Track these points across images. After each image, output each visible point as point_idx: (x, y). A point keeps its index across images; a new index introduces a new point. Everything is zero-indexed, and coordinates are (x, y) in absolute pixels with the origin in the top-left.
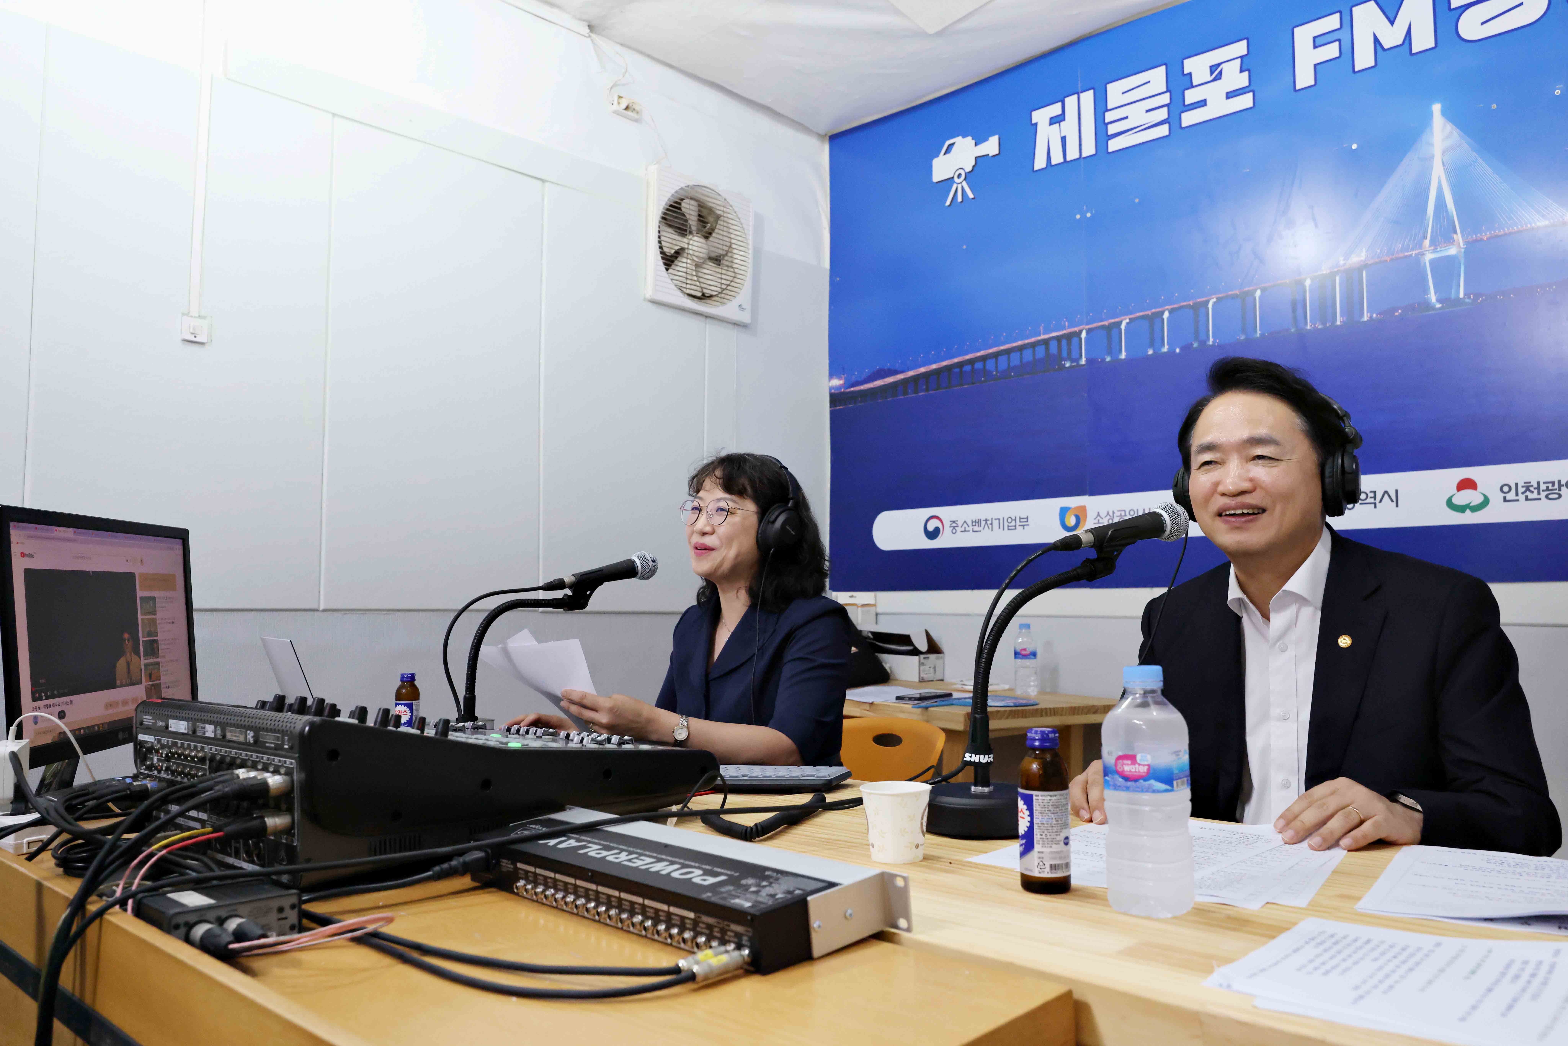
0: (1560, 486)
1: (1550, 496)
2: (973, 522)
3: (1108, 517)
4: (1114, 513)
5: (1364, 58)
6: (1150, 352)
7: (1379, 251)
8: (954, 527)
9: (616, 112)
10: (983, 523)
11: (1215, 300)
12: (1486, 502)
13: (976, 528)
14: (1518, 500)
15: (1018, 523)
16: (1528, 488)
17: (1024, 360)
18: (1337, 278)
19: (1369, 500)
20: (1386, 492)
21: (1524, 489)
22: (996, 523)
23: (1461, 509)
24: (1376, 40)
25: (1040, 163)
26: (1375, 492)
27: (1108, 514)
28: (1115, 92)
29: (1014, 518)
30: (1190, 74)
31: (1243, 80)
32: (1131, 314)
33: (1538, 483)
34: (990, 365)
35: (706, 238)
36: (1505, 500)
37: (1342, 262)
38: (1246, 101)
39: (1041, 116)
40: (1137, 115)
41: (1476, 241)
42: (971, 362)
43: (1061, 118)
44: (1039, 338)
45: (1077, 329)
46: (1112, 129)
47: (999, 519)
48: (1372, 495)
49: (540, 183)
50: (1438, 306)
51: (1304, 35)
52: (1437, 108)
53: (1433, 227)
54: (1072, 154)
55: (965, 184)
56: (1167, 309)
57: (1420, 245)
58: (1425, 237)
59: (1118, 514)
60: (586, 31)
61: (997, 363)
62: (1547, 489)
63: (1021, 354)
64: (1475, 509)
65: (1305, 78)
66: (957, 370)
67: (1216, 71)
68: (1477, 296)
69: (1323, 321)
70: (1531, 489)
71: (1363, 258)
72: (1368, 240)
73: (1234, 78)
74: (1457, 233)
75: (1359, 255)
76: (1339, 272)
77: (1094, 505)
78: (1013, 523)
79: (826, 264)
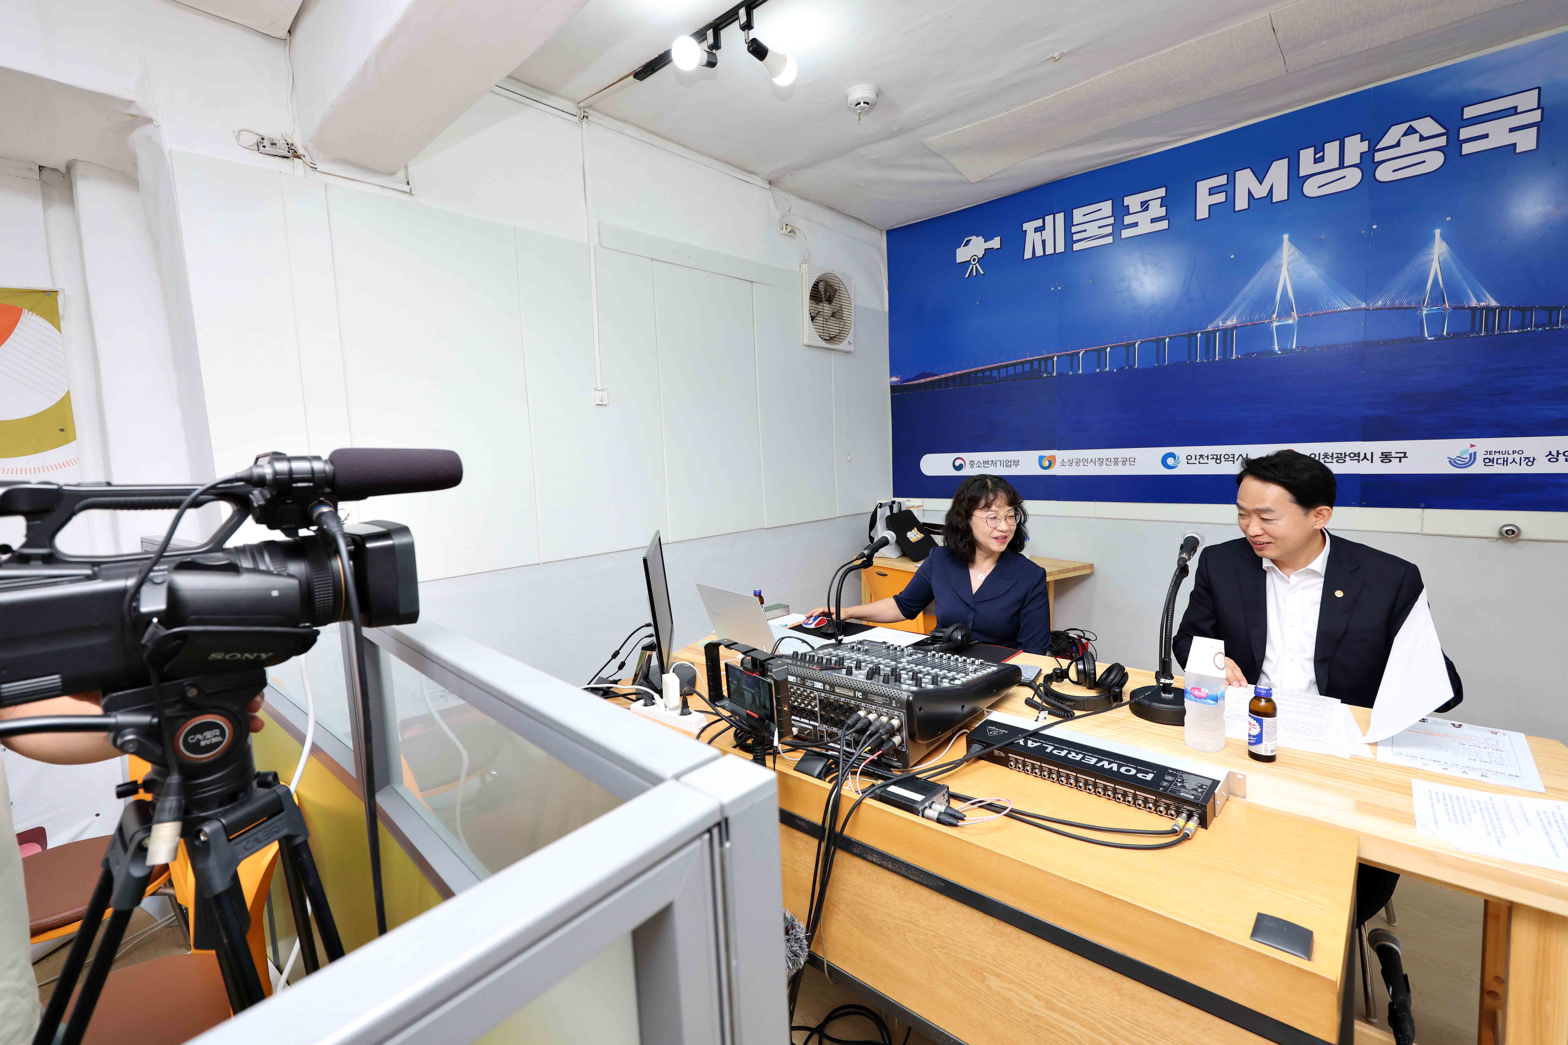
0: (1345, 455)
1: (1339, 461)
2: (984, 462)
3: (1069, 462)
4: (1073, 460)
5: (1241, 203)
6: (1098, 371)
7: (1244, 319)
8: (972, 464)
9: (784, 234)
10: (990, 463)
11: (1139, 342)
13: (986, 465)
15: (1012, 463)
17: (1016, 372)
18: (1218, 334)
19: (1230, 459)
20: (1241, 454)
22: (998, 463)
24: (1250, 193)
25: (1028, 255)
26: (1234, 454)
27: (1069, 460)
28: (1078, 214)
29: (1010, 461)
30: (1128, 206)
31: (1162, 212)
32: (1085, 348)
34: (995, 373)
35: (830, 304)
37: (1221, 325)
38: (1164, 225)
39: (1029, 227)
40: (1092, 229)
41: (1305, 316)
42: (983, 371)
43: (1043, 228)
44: (1026, 359)
45: (1051, 355)
46: (1076, 237)
47: (1000, 461)
48: (1232, 456)
49: (751, 283)
50: (1279, 352)
51: (1203, 186)
52: (1286, 237)
53: (1279, 307)
54: (1050, 250)
55: (977, 265)
56: (1109, 346)
57: (1270, 317)
58: (1273, 313)
59: (1076, 461)
60: (767, 186)
61: (999, 372)
63: (1015, 368)
65: (1202, 213)
66: (974, 376)
67: (1145, 206)
68: (1303, 348)
69: (1208, 358)
70: (1328, 457)
71: (1234, 323)
72: (1238, 312)
73: (1157, 210)
74: (1293, 311)
75: (1232, 321)
76: (1219, 330)
77: (1061, 455)
78: (1010, 463)
79: (887, 310)
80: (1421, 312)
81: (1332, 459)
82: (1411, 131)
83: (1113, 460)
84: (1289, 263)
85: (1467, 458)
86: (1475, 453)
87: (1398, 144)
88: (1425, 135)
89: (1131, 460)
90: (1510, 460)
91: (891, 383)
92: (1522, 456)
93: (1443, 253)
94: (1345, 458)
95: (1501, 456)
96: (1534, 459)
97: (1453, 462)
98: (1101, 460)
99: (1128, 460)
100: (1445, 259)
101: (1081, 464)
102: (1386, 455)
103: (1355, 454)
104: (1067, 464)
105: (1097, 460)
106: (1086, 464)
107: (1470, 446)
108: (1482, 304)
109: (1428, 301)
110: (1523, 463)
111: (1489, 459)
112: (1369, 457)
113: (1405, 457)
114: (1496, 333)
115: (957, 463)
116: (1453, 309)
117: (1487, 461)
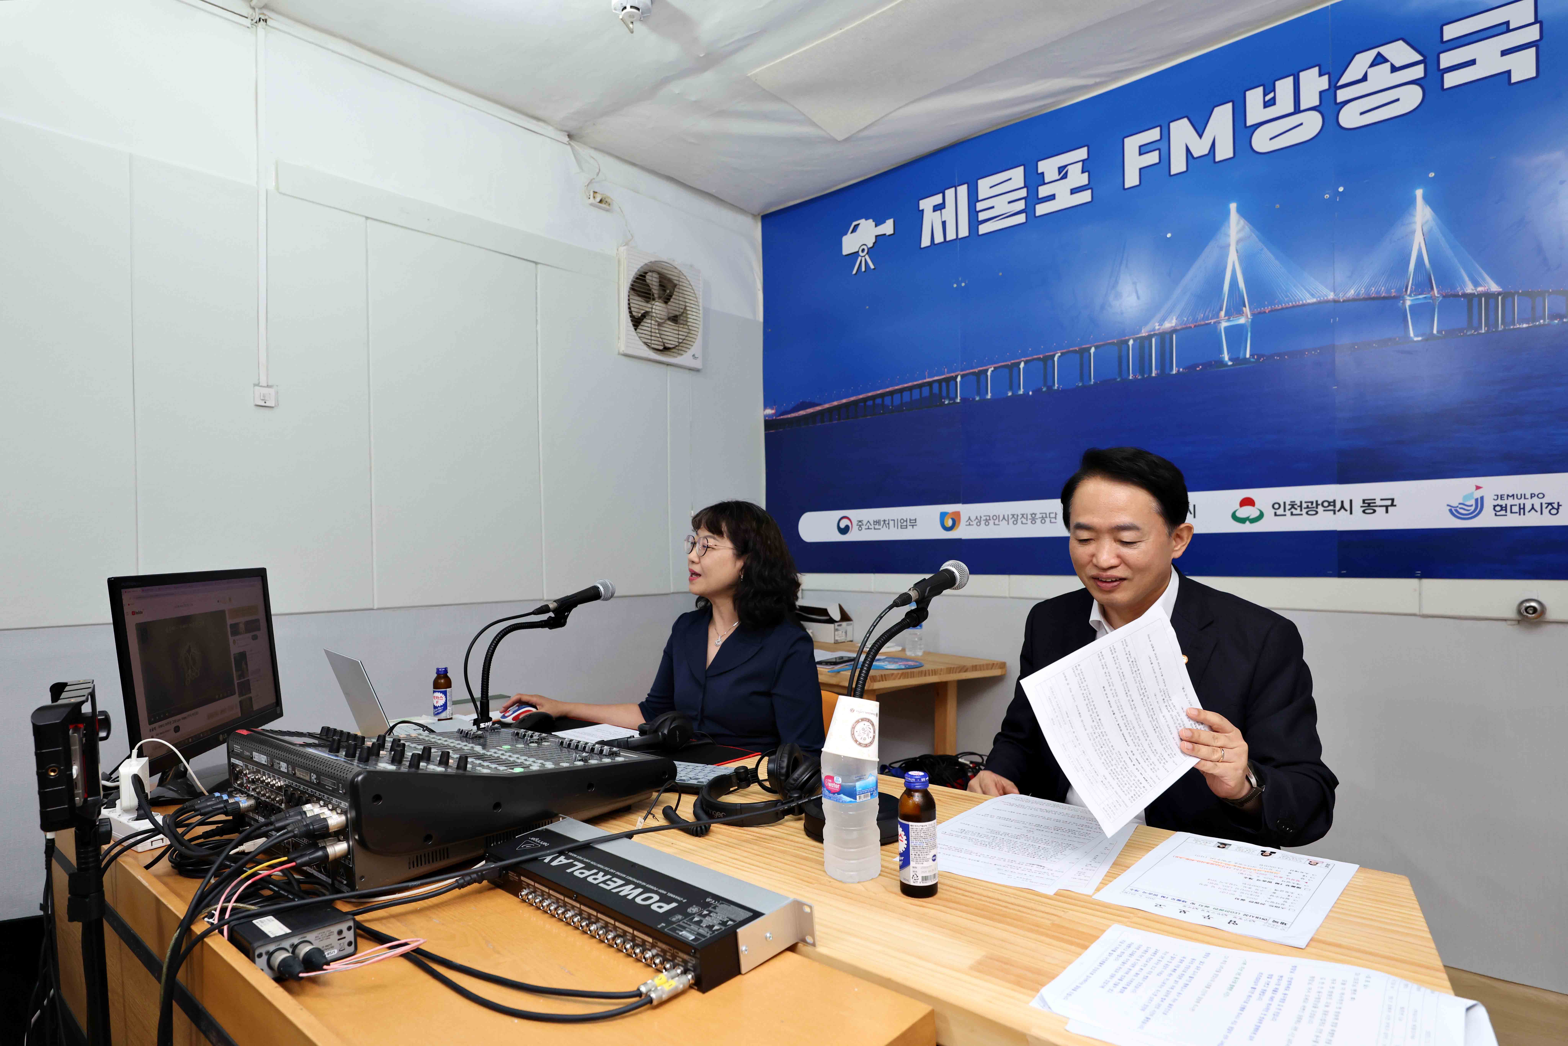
0: (1317, 505)
1: (1310, 513)
2: (874, 522)
3: (977, 521)
4: (981, 517)
5: (1178, 165)
6: (1010, 394)
7: (1186, 319)
8: (860, 525)
9: (592, 205)
10: (882, 523)
11: (1059, 354)
12: (1261, 515)
13: (877, 527)
14: (1285, 515)
15: (909, 524)
16: (1293, 506)
17: (914, 398)
18: (1154, 340)
21: (1290, 507)
22: (892, 523)
23: (1242, 521)
24: (1188, 150)
25: (926, 242)
27: (977, 518)
28: (984, 186)
29: (905, 520)
30: (1043, 173)
31: (1084, 179)
32: (995, 364)
33: (1301, 502)
34: (888, 400)
35: (666, 302)
36: (1276, 515)
37: (1157, 327)
38: (1085, 197)
39: (927, 204)
40: (1001, 206)
41: (1260, 313)
42: (873, 398)
43: (943, 206)
44: (925, 381)
45: (953, 374)
46: (982, 216)
47: (894, 520)
49: (534, 265)
50: (1230, 363)
51: (1132, 144)
52: (1233, 206)
53: (1227, 301)
54: (951, 236)
55: (867, 257)
56: (1023, 361)
57: (1217, 315)
58: (1221, 309)
59: (985, 518)
60: (566, 139)
61: (893, 400)
62: (1308, 507)
63: (911, 393)
64: (1253, 521)
65: (1132, 179)
66: (862, 404)
67: (1063, 173)
68: (1260, 356)
69: (1142, 373)
70: (1296, 506)
71: (1174, 325)
72: (1178, 310)
73: (1077, 177)
74: (1245, 307)
75: (1170, 322)
76: (1154, 335)
77: (967, 510)
78: (905, 524)
79: (761, 319)
80: (1404, 303)
82: (1380, 60)
83: (1029, 517)
84: (1238, 242)
85: (1472, 506)
86: (1482, 498)
87: (1365, 78)
88: (1397, 65)
89: (1052, 515)
90: (1528, 507)
92: (1544, 501)
93: (1426, 222)
95: (1516, 502)
96: (1559, 505)
97: (1454, 512)
98: (1015, 516)
99: (1048, 516)
100: (1430, 231)
101: (991, 522)
102: (1369, 504)
103: (1329, 503)
104: (975, 523)
105: (1010, 517)
106: (997, 522)
107: (1475, 488)
108: (1480, 289)
109: (1412, 288)
110: (1546, 511)
111: (1501, 506)
112: (1347, 506)
113: (1392, 505)
114: (1500, 329)
116: (1444, 297)
117: (1498, 508)
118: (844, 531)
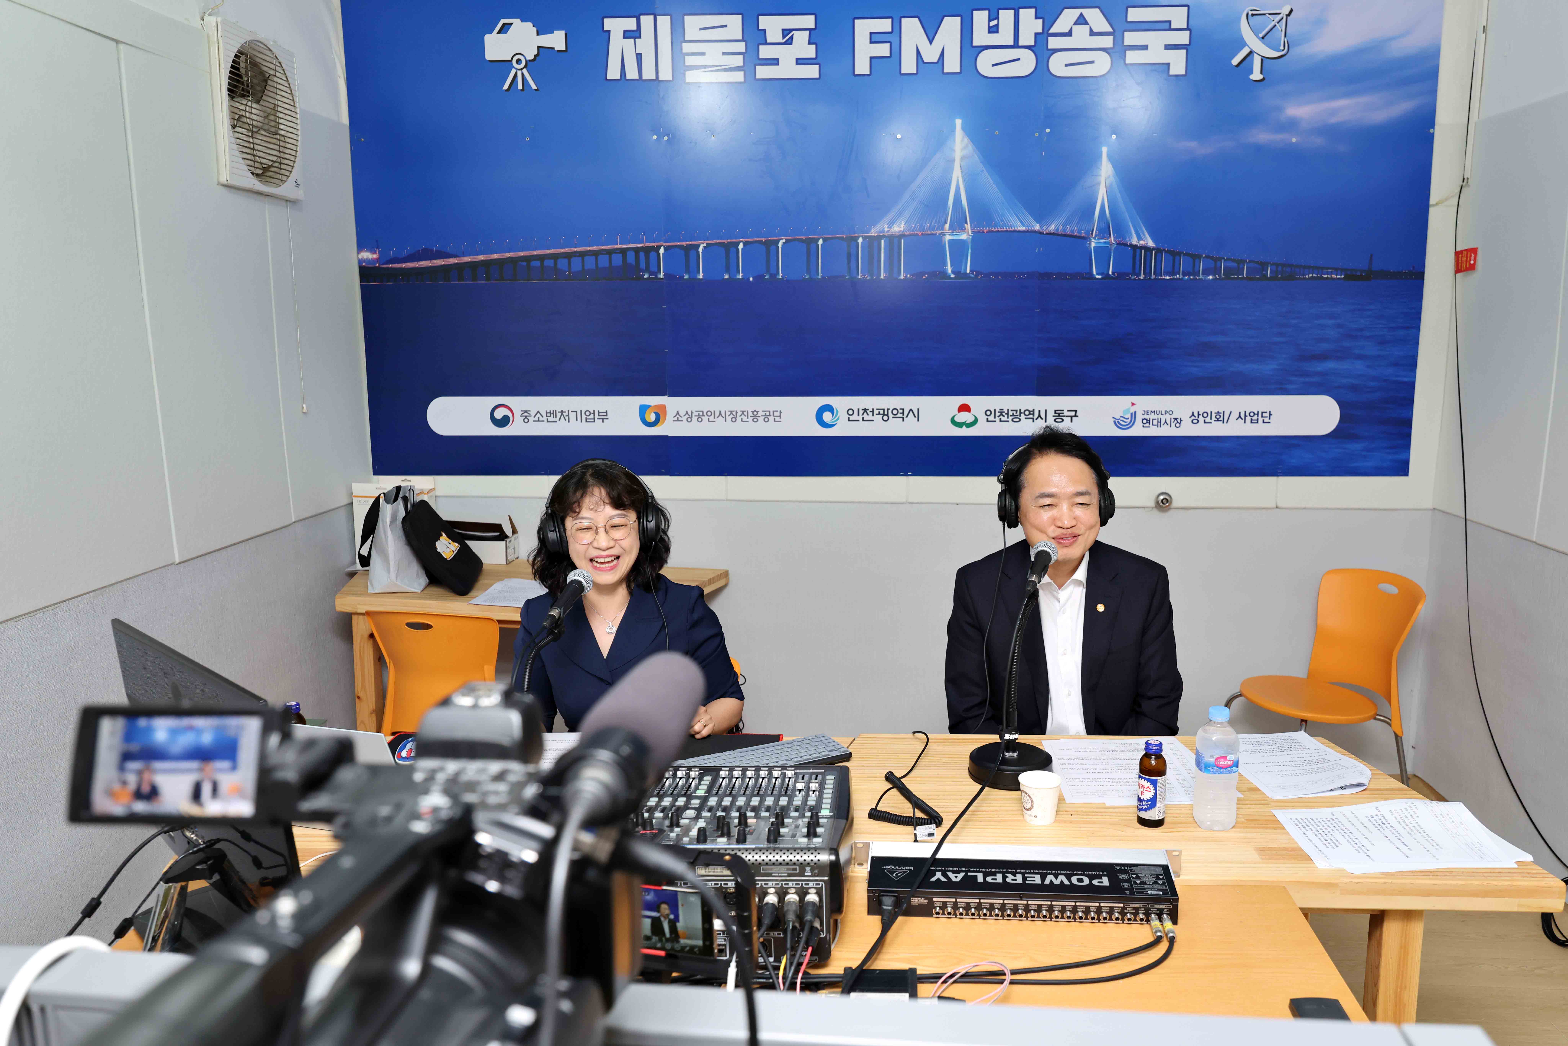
0: (1021, 413)
1: (1014, 420)
2: (547, 413)
3: (687, 416)
4: (692, 413)
5: (909, 65)
6: (726, 277)
7: (913, 226)
8: (526, 416)
10: (559, 415)
11: (784, 241)
13: (550, 419)
14: (995, 421)
15: (597, 416)
16: (1001, 413)
17: (600, 265)
18: (883, 241)
19: (899, 415)
20: (911, 410)
21: (999, 414)
22: (572, 415)
24: (918, 52)
25: (613, 73)
26: (903, 409)
27: (687, 413)
28: (693, 25)
29: (591, 412)
30: (764, 31)
31: (811, 52)
32: (708, 240)
33: (1008, 410)
34: (562, 264)
37: (886, 229)
38: (813, 71)
39: (614, 26)
40: (712, 55)
41: (979, 232)
42: (541, 258)
43: (637, 34)
44: (616, 247)
45: (655, 244)
46: (690, 61)
47: (576, 412)
48: (901, 411)
50: (953, 276)
51: (863, 28)
52: (958, 122)
53: (951, 215)
54: (648, 74)
55: (525, 71)
56: (742, 241)
57: (942, 227)
58: (946, 222)
59: (697, 414)
61: (569, 263)
63: (596, 259)
65: (862, 67)
66: (524, 264)
67: (788, 36)
68: (978, 273)
69: (871, 275)
70: (1004, 414)
71: (902, 229)
72: (907, 214)
73: (803, 47)
74: (967, 224)
75: (899, 226)
76: (883, 236)
77: (674, 404)
78: (592, 416)
79: (345, 119)
80: (1090, 244)
81: (1008, 418)
82: (1081, 21)
83: (750, 414)
84: (962, 159)
85: (1128, 419)
86: (1135, 412)
87: (1069, 34)
88: (1094, 30)
89: (777, 414)
90: (1163, 422)
91: (360, 261)
92: (1174, 416)
93: (1109, 177)
94: (1020, 416)
95: (1156, 417)
96: (1181, 420)
97: (1117, 424)
98: (734, 413)
99: (772, 414)
100: (1111, 185)
101: (705, 418)
102: (1059, 414)
103: (1030, 411)
104: (684, 418)
105: (728, 413)
106: (711, 418)
107: (1131, 404)
108: (1142, 242)
109: (1096, 232)
110: (1173, 425)
111: (1147, 419)
112: (1043, 415)
113: (1076, 416)
114: (1152, 278)
115: (499, 414)
116: (1118, 244)
117: (1145, 421)
118: (503, 422)
